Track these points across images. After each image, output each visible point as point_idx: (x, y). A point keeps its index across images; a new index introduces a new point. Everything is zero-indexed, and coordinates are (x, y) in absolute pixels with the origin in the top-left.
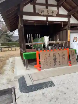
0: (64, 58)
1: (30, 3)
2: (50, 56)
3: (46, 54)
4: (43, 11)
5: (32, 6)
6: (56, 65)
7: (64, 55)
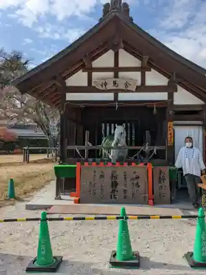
0: (137, 183)
1: (81, 70)
2: (102, 176)
3: (95, 172)
4: (106, 84)
5: (86, 74)
6: (116, 198)
7: (138, 178)
